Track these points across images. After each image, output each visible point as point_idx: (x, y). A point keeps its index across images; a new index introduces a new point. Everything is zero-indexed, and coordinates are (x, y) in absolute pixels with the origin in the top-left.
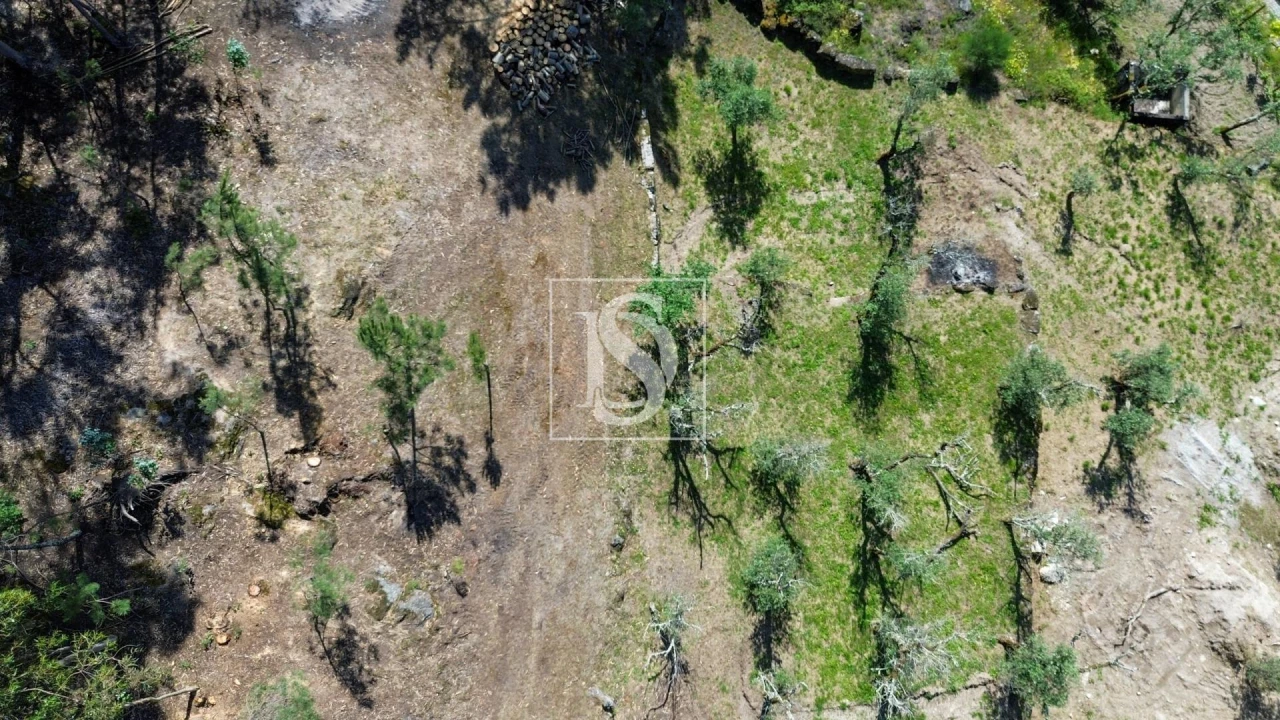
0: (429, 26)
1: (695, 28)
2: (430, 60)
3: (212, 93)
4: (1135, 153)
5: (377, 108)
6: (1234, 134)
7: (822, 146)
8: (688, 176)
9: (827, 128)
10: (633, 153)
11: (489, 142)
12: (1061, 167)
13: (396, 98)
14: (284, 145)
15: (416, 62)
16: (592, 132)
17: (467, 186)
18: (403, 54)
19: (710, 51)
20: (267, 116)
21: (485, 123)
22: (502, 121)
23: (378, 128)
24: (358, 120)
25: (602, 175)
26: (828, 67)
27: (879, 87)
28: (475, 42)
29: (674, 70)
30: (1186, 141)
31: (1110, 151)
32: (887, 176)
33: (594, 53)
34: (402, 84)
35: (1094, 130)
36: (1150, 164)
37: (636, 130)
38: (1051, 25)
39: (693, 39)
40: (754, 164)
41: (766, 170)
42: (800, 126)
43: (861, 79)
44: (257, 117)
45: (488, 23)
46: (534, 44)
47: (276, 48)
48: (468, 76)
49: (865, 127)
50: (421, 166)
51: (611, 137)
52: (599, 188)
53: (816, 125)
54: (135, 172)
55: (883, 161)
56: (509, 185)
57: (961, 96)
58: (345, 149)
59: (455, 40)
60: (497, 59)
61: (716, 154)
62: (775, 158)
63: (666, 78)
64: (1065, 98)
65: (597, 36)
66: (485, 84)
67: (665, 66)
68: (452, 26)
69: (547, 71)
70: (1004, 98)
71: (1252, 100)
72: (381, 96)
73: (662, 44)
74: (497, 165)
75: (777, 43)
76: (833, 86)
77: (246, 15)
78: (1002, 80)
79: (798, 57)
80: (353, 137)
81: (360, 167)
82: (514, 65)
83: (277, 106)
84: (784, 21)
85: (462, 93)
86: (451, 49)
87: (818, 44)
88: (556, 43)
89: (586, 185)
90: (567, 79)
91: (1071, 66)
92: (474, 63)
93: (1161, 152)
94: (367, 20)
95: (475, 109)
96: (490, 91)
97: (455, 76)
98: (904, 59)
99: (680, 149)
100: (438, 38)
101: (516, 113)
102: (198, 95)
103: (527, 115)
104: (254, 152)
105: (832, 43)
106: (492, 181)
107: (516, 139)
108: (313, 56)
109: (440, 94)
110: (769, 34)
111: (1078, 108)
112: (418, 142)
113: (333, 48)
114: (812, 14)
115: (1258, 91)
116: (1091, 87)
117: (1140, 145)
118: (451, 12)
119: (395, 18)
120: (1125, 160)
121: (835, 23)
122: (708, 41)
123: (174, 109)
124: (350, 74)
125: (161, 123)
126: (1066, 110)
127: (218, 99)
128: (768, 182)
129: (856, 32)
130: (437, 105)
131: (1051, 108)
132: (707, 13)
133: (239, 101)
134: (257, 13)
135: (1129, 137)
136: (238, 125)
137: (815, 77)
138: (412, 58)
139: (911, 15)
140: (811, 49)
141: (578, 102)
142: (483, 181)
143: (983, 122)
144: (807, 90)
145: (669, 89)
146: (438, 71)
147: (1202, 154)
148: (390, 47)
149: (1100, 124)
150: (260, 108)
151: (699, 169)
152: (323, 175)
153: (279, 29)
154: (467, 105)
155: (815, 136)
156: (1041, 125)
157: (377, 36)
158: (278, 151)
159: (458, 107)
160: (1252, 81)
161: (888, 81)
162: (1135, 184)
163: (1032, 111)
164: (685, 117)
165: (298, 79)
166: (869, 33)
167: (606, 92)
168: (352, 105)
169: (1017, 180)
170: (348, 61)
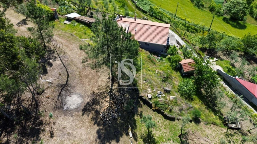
0: (89, 109)
1: (139, 109)
2: (88, 116)
3: (44, 123)
4: (232, 135)
5: (76, 125)
6: (251, 131)
7: (166, 133)
8: (139, 139)
9: (167, 129)
10: (128, 134)
11: (98, 132)
12: (217, 138)
13: (80, 123)
14: (56, 133)
15: (85, 116)
16: (119, 130)
17: (93, 141)
18: (83, 115)
19: (143, 114)
20: (54, 127)
21: (98, 128)
22: (101, 127)
23: (76, 129)
24: (72, 128)
25: (121, 139)
26: (166, 117)
27: (176, 121)
28: (97, 112)
29: (136, 117)
30: (241, 133)
31: (226, 135)
32: (181, 140)
33: (120, 114)
34: (82, 120)
35: (222, 130)
36: (235, 138)
37: (128, 129)
38: (208, 110)
39: (139, 111)
40: (153, 136)
41: (155, 138)
42: (162, 128)
43: (173, 119)
44: (52, 127)
45: (100, 109)
46: (109, 112)
47: (59, 114)
48: (95, 119)
49: (175, 129)
50: (84, 137)
51: (123, 131)
52: (120, 142)
53: (165, 128)
54: (24, 139)
55: (180, 136)
56: (101, 141)
57: (193, 123)
58: (69, 134)
59: (93, 112)
60: (101, 115)
61: (145, 134)
62: (157, 135)
63: (134, 119)
64: (214, 124)
65: (121, 111)
66: (98, 120)
67: (134, 117)
68: (93, 109)
69: (111, 118)
70: (202, 123)
71: (252, 124)
72: (77, 123)
73: (134, 112)
74: (99, 137)
75: (155, 112)
76: (167, 121)
77: (54, 108)
78: (201, 120)
79: (160, 115)
80: (70, 131)
81: (71, 138)
82: (104, 116)
83: (56, 125)
84: (157, 108)
85: (93, 122)
86: (93, 113)
87: (163, 113)
88: (113, 112)
89: (118, 141)
90: (115, 119)
91: (213, 117)
92: (97, 116)
93: (237, 135)
94: (77, 108)
95: (96, 125)
96: (99, 122)
97: (93, 119)
98: (181, 116)
99: (137, 133)
100: (90, 112)
101: (104, 126)
102: (41, 123)
103: (106, 126)
104: (49, 135)
105: (166, 112)
106: (98, 140)
107: (104, 131)
108: (65, 115)
109: (89, 122)
110: (154, 111)
111: (217, 126)
112: (84, 132)
113: (69, 114)
114: (162, 107)
115: (253, 122)
116: (219, 122)
117: (232, 133)
118: (93, 107)
119: (82, 108)
120: (230, 137)
121: (166, 109)
122: (142, 112)
123: (35, 126)
124: (72, 119)
125: (32, 129)
126: (215, 126)
127: (45, 124)
128: (156, 141)
129: (171, 110)
130: (88, 124)
131: (212, 125)
132: (142, 107)
133: (49, 124)
134: (56, 107)
135: (229, 132)
136: (48, 129)
137: (164, 119)
138: (85, 115)
139: (181, 108)
140: (162, 114)
141: (117, 124)
142: (96, 140)
143: (199, 128)
144: (162, 121)
145: (135, 121)
146: (89, 118)
147: (246, 136)
148: (81, 113)
149: (223, 129)
150: (53, 125)
151: (141, 138)
152: (63, 139)
153: (60, 110)
154: (94, 124)
155: (165, 131)
156: (211, 129)
157: (78, 111)
158: (55, 135)
159: (93, 125)
160: (250, 120)
161: (178, 120)
162: (233, 142)
163: (208, 126)
164: (138, 127)
165: (62, 120)
166: (173, 110)
167: (122, 122)
168: (71, 125)
169: (209, 141)
170: (72, 116)
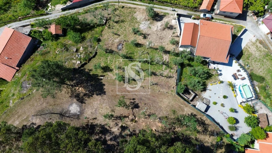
0: (82, 100)
1: (86, 70)
2: (86, 100)
3: (87, 124)
4: (109, 25)
5: (91, 107)
6: (109, 13)
7: (103, 59)
8: (104, 74)
9: (101, 58)
10: (101, 79)
11: (97, 95)
12: (110, 34)
13: (90, 104)
14: (94, 117)
15: (86, 102)
16: (98, 83)
17: (102, 98)
18: (85, 103)
19: (89, 69)
20: (91, 118)
21: (95, 95)
22: (95, 93)
23: (94, 107)
24: (92, 109)
25: (103, 83)
26: (94, 57)
27: (97, 51)
28: (85, 95)
29: (91, 74)
30: (109, 19)
31: (109, 28)
32: (108, 53)
33: (89, 82)
34: (88, 104)
35: (106, 29)
36: (111, 24)
37: (99, 78)
38: (92, 31)
39: (88, 71)
40: (104, 67)
41: (105, 66)
42: (100, 61)
43: (96, 53)
44: (91, 119)
45: (83, 93)
46: (87, 88)
47: (82, 117)
48: (89, 96)
49: (101, 54)
50: (99, 103)
51: (99, 81)
52: (105, 84)
53: (100, 59)
54: (95, 132)
55: (106, 53)
56: (103, 93)
57: (100, 43)
58: (95, 111)
59: (84, 97)
60: (88, 93)
61: (102, 71)
62: (103, 64)
63: (92, 75)
64: (102, 31)
65: (87, 81)
66: (90, 94)
67: (90, 75)
68: (82, 97)
69: (90, 87)
70: (101, 38)
71: (105, 10)
72: (90, 106)
73: (88, 74)
74: (100, 94)
75: (90, 62)
76: (96, 56)
77: (78, 119)
78: (99, 38)
79: (92, 60)
80: (94, 110)
81: (98, 109)
82: (89, 91)
83: (90, 117)
84: (88, 60)
85: (91, 97)
86: (85, 98)
87: (91, 57)
88: (87, 86)
89: (104, 85)
90: (91, 85)
91: (98, 29)
92: (88, 95)
93: (110, 23)
94: (80, 107)
95: (93, 96)
96: (91, 94)
97: (89, 98)
98: (94, 48)
99: (101, 74)
100: (84, 99)
101: (94, 91)
102: (87, 125)
103: (95, 90)
104: (95, 120)
105: (91, 56)
106: (102, 95)
107: (98, 92)
108: (84, 113)
109: (91, 100)
110: (89, 62)
111: (103, 30)
112: (96, 103)
113: (83, 111)
114: (88, 57)
115: (104, 9)
116: (101, 28)
117: (108, 24)
118: (81, 97)
119: (80, 103)
120: (110, 27)
121: (89, 55)
122: (88, 69)
123: (88, 128)
124: (86, 109)
125: (90, 129)
126: (103, 31)
127: (88, 123)
128: (106, 66)
129: (91, 53)
130: (92, 100)
131: (103, 33)
132: (85, 69)
133: (88, 121)
134: (78, 118)
135: (107, 25)
136: (91, 121)
137: (95, 58)
138: (85, 102)
139: (89, 46)
140: (92, 58)
141: (94, 84)
142: (102, 96)
143: (103, 41)
144: (96, 59)
145: (93, 75)
146: (88, 99)
147: (111, 18)
148: (84, 104)
149: (105, 28)
150: (90, 119)
151: (103, 73)
152: (98, 113)
153: (80, 116)
154: (93, 97)
155: (102, 59)
156: (105, 35)
157: (82, 106)
158: (95, 117)
159: (92, 98)
160: (102, 10)
161: (97, 50)
162: (113, 26)
163: (103, 35)
164: (97, 73)
165: (86, 115)
166: (91, 51)
167: (94, 81)
168: (90, 109)
169: (111, 39)
170: (85, 109)
